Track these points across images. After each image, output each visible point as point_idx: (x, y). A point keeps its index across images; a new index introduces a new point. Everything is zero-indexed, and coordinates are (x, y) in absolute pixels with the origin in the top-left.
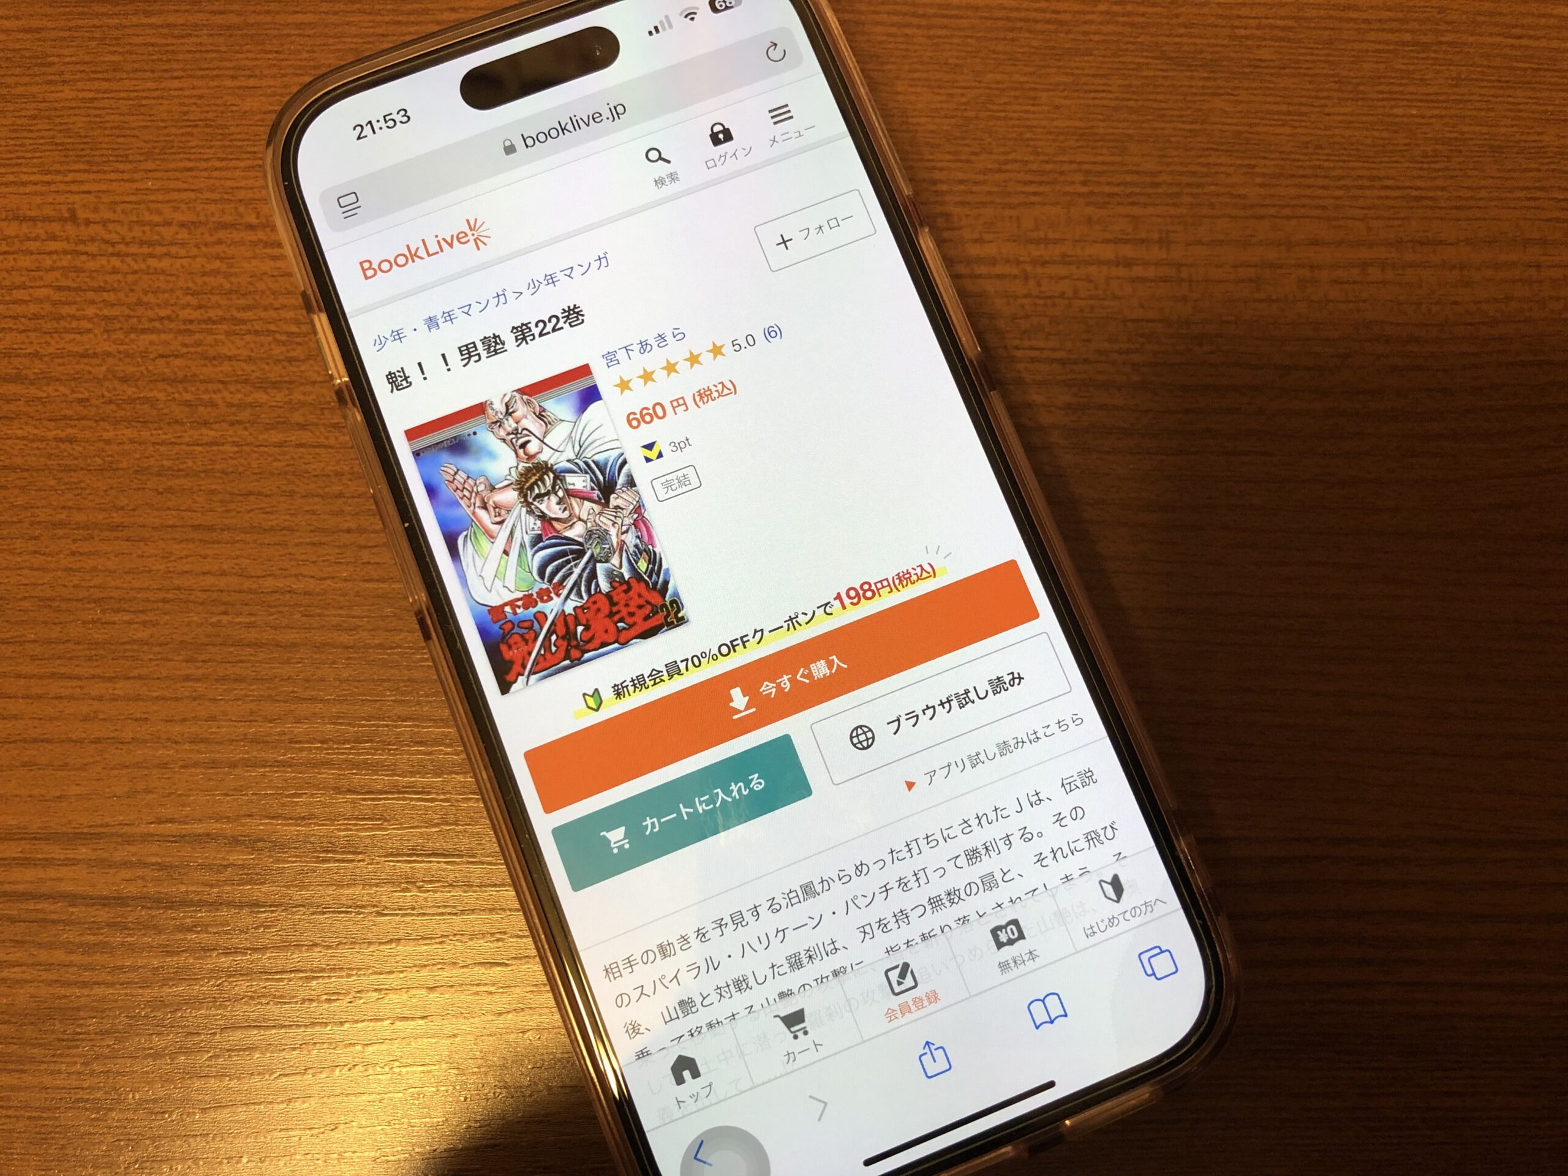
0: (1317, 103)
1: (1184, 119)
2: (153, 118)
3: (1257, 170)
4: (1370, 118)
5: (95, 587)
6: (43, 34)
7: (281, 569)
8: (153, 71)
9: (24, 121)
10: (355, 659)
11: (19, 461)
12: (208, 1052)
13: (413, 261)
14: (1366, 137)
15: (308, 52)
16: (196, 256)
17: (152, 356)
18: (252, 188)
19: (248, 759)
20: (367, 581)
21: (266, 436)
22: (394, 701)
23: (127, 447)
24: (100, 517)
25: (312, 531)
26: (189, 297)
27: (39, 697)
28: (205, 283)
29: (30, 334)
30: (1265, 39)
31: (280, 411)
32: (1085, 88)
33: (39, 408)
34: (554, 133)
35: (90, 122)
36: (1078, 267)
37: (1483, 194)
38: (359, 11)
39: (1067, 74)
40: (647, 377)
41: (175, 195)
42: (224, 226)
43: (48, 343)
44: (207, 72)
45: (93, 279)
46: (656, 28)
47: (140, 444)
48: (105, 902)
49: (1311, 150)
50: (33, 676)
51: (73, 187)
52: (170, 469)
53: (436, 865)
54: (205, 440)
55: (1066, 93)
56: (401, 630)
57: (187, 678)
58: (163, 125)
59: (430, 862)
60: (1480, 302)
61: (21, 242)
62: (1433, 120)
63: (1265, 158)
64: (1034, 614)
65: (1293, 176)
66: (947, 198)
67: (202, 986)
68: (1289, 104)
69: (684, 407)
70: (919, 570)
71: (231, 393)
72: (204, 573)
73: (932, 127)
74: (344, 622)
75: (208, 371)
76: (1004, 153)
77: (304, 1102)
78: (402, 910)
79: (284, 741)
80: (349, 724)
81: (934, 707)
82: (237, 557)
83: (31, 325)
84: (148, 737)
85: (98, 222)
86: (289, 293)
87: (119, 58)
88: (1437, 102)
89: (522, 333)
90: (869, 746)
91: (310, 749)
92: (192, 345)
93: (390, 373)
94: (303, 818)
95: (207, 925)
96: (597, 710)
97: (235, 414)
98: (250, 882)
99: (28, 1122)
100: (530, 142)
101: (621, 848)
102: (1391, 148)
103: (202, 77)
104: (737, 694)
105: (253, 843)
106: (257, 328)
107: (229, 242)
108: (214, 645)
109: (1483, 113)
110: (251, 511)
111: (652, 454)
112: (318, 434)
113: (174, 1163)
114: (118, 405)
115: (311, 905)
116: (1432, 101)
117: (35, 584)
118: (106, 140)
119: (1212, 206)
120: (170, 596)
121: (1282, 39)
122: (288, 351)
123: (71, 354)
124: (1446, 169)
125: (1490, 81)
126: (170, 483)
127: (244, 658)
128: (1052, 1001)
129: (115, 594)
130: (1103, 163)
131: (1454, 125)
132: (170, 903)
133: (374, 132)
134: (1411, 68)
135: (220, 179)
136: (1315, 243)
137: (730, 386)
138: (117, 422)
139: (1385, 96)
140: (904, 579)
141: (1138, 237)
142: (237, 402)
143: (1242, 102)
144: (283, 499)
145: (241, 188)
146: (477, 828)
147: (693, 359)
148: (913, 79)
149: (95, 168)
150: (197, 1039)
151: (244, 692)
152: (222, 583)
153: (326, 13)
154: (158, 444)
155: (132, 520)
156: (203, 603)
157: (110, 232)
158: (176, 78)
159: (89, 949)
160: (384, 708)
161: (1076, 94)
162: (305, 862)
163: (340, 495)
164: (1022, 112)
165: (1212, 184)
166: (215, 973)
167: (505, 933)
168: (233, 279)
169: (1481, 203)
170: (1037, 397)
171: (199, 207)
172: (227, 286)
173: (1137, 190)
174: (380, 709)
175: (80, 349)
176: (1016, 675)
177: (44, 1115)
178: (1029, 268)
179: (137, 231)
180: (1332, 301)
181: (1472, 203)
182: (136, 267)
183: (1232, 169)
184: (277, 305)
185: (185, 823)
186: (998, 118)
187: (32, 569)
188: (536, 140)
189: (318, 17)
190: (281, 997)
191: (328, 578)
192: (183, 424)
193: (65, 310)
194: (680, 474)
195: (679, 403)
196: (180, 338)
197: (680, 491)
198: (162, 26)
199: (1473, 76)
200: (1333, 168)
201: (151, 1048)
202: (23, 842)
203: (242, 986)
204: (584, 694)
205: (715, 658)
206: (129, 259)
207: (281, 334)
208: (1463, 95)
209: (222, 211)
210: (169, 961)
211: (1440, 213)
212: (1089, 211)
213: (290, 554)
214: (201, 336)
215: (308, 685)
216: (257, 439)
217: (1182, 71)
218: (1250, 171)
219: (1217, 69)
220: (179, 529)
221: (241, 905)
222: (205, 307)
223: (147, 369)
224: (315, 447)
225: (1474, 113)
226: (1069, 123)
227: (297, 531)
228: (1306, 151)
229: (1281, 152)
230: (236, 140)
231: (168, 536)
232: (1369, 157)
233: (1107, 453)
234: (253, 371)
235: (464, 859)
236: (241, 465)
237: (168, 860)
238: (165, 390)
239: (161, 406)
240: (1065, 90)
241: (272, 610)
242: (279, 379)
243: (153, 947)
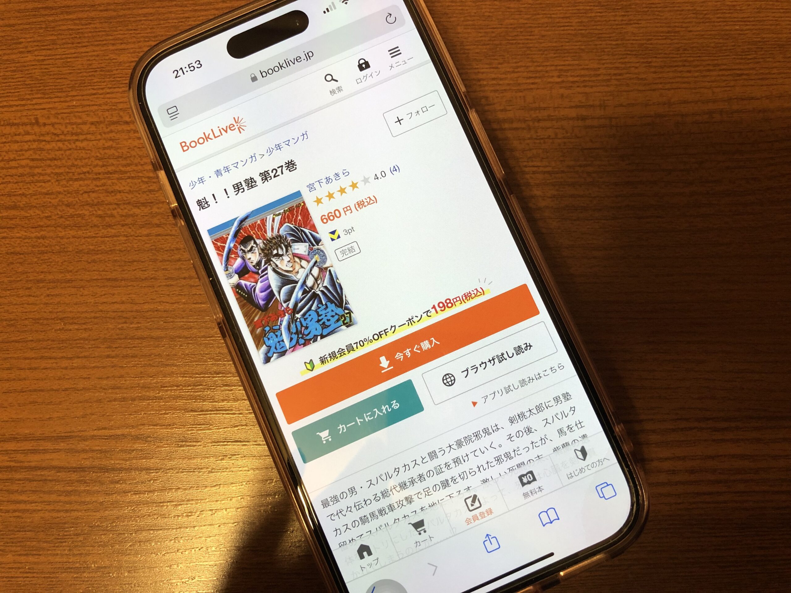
0: (684, 25)
1: (612, 39)
2: (74, 68)
3: (650, 64)
4: (713, 32)
5: (60, 312)
6: (16, 27)
7: (152, 299)
8: (73, 43)
9: (9, 73)
10: (191, 343)
11: (18, 249)
12: (130, 542)
13: (207, 141)
14: (710, 43)
15: (151, 29)
16: (99, 140)
17: (81, 192)
19: (141, 397)
20: (195, 303)
21: (140, 231)
22: (212, 364)
23: (71, 240)
24: (60, 276)
25: (166, 279)
26: (98, 161)
27: (36, 369)
28: (105, 153)
29: (19, 184)
31: (147, 218)
32: (558, 24)
33: (27, 222)
34: (276, 69)
35: (42, 72)
36: (557, 122)
37: (775, 71)
38: (176, 5)
39: (548, 18)
40: (330, 196)
41: (87, 108)
42: (114, 123)
43: (29, 188)
44: (100, 43)
45: (49, 154)
46: (327, 9)
47: (78, 238)
48: (75, 470)
49: (681, 52)
50: (33, 358)
51: (36, 107)
52: (93, 250)
53: (236, 447)
54: (110, 234)
55: (547, 28)
57: (108, 356)
58: (79, 71)
59: (234, 445)
60: (774, 130)
61: (12, 136)
62: (746, 32)
63: (656, 57)
64: (536, 312)
65: (671, 66)
66: (487, 88)
67: (125, 510)
68: (669, 27)
69: (350, 211)
70: (475, 292)
71: (122, 209)
72: (114, 303)
73: (477, 51)
74: (185, 325)
75: (110, 199)
76: (516, 63)
77: (178, 566)
78: (221, 470)
79: (158, 387)
80: (190, 377)
81: (485, 363)
82: (129, 294)
83: (20, 179)
84: (91, 387)
85: (50, 124)
87: (55, 38)
88: (749, 21)
89: (265, 176)
90: (452, 384)
91: (171, 390)
92: (101, 186)
93: (199, 201)
94: (170, 425)
95: (125, 480)
96: (312, 370)
97: (124, 221)
98: (145, 458)
99: (43, 579)
100: (264, 74)
101: (327, 440)
102: (725, 48)
103: (98, 45)
104: (383, 359)
105: (145, 439)
106: (133, 175)
107: (116, 131)
108: (120, 339)
109: (774, 27)
110: (134, 270)
111: (335, 237)
112: (166, 228)
114: (66, 219)
116: (745, 21)
117: (30, 312)
118: (51, 81)
119: (628, 85)
120: (98, 315)
122: (149, 187)
123: (41, 193)
124: (755, 58)
126: (93, 258)
127: (136, 345)
128: (551, 512)
129: (70, 315)
130: (569, 65)
131: (759, 34)
132: (105, 470)
133: (184, 74)
135: (110, 98)
137: (373, 199)
138: (65, 227)
139: (721, 20)
140: (468, 296)
141: (588, 104)
142: (125, 214)
143: (643, 27)
144: (151, 263)
145: (121, 102)
147: (354, 186)
148: (466, 25)
149: (46, 96)
150: (124, 536)
151: (137, 362)
152: (123, 307)
153: (159, 7)
154: (86, 238)
155: (76, 277)
156: (114, 318)
157: (56, 129)
158: (85, 46)
159: (68, 493)
160: (207, 368)
161: (553, 28)
162: (172, 447)
163: (179, 260)
164: (525, 39)
165: (627, 73)
166: (130, 504)
168: (119, 150)
169: (774, 76)
170: (537, 192)
171: (100, 113)
172: (117, 154)
173: (587, 79)
174: (205, 369)
175: (44, 191)
176: (528, 345)
177: (51, 576)
178: (531, 123)
179: (69, 128)
180: (694, 133)
181: (769, 76)
182: (70, 146)
183: (637, 65)
184: (142, 163)
185: (112, 429)
186: (512, 44)
187: (28, 304)
188: (267, 73)
189: (154, 10)
190: (164, 514)
191: (175, 303)
192: (98, 227)
193: (37, 171)
194: (349, 246)
195: (347, 209)
196: (94, 182)
197: (350, 255)
198: (76, 19)
199: (768, 7)
201: (101, 542)
202: (32, 442)
203: (145, 510)
204: (305, 363)
205: (371, 341)
206: (66, 143)
207: (145, 178)
208: (763, 17)
209: (112, 115)
210: (107, 498)
211: (752, 83)
212: (562, 91)
213: (156, 291)
214: (105, 181)
215: (168, 358)
216: (136, 233)
217: (610, 12)
218: (647, 65)
219: (629, 10)
220: (99, 281)
221: (142, 470)
222: (106, 166)
223: (80, 200)
224: (165, 235)
225: (769, 27)
226: (550, 44)
227: (159, 279)
228: (679, 52)
229: (665, 54)
230: (117, 77)
231: (94, 285)
232: (713, 54)
233: (575, 220)
234: (132, 198)
235: (251, 443)
236: (129, 246)
237: (104, 448)
238: (88, 210)
239: (87, 218)
240: (547, 26)
241: (148, 320)
242: (145, 201)
243: (99, 492)
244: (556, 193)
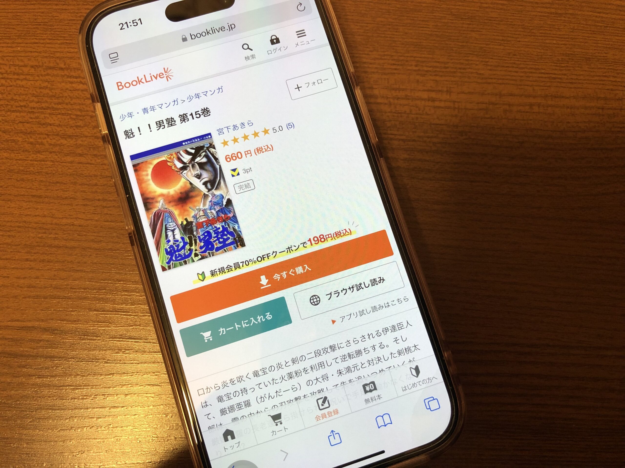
0: (515, 36)
1: (459, 41)
2: (22, 21)
3: (489, 63)
4: (536, 44)
7: (69, 215)
10: (100, 254)
12: (31, 419)
14: (534, 52)
16: (37, 80)
17: (17, 122)
18: (63, 52)
19: (53, 295)
20: (105, 221)
21: (65, 158)
22: (116, 273)
23: (4, 161)
25: (83, 200)
26: (34, 97)
28: (41, 92)
30: (494, 9)
31: (72, 148)
32: (418, 26)
36: (412, 101)
37: (582, 77)
39: (411, 19)
41: (30, 54)
42: (50, 68)
47: (10, 159)
49: (511, 56)
52: (23, 171)
53: (130, 343)
54: (39, 159)
55: (410, 28)
56: (119, 243)
57: (27, 260)
58: (26, 24)
59: (128, 341)
60: (578, 123)
62: (561, 46)
63: (492, 58)
65: (503, 67)
67: (29, 391)
68: (504, 36)
69: (250, 155)
70: (344, 231)
71: (51, 139)
72: (36, 216)
74: (96, 238)
75: (42, 130)
76: (383, 52)
77: (70, 442)
78: (115, 361)
79: (68, 288)
80: (96, 282)
81: (346, 289)
82: (51, 209)
84: (9, 284)
86: (78, 98)
88: (564, 38)
89: (183, 118)
90: (317, 304)
91: (79, 292)
92: (34, 118)
93: (126, 131)
94: (75, 321)
95: (31, 365)
96: (203, 281)
97: (52, 149)
98: (51, 347)
101: (209, 340)
102: (544, 57)
103: (44, 4)
104: (263, 278)
105: (52, 331)
106: (63, 112)
107: (52, 75)
108: (39, 246)
109: (583, 44)
110: (57, 190)
111: (235, 174)
112: (87, 158)
113: (14, 464)
115: (77, 358)
116: (562, 38)
119: (469, 77)
120: (21, 225)
121: (501, 9)
122: (76, 123)
124: (567, 67)
125: (587, 31)
126: (22, 177)
127: (52, 252)
128: (386, 417)
130: (424, 58)
131: (571, 48)
132: (15, 355)
134: (554, 23)
136: (511, 95)
137: (271, 147)
139: (543, 35)
140: (338, 234)
141: (437, 89)
142: (53, 143)
143: (483, 35)
144: (72, 185)
145: (58, 52)
146: (148, 328)
150: (25, 413)
151: (51, 267)
152: (44, 220)
154: (18, 160)
155: (6, 192)
156: (35, 229)
158: (33, 4)
160: (111, 276)
161: (414, 28)
162: (75, 339)
163: (96, 185)
164: (391, 34)
165: (469, 68)
166: (34, 385)
167: (159, 372)
168: (53, 91)
169: (580, 81)
171: (40, 59)
172: (51, 94)
173: (438, 69)
174: (110, 276)
176: (382, 279)
178: (392, 100)
179: (13, 69)
180: (518, 119)
181: (577, 81)
182: (11, 84)
183: (478, 63)
184: (72, 102)
185: (24, 322)
186: (381, 37)
190: (62, 397)
191: (89, 220)
194: (246, 183)
195: (248, 152)
196: (29, 115)
197: (246, 190)
199: (579, 28)
200: (520, 64)
201: (6, 417)
203: (46, 392)
204: (198, 274)
205: (255, 262)
206: (8, 81)
207: (73, 115)
208: (575, 36)
209: (50, 62)
210: (15, 380)
211: (563, 85)
212: (418, 77)
213: (74, 209)
214: (38, 115)
215: (79, 265)
216: (61, 159)
217: (459, 20)
218: (486, 63)
219: (474, 20)
220: (26, 197)
221: (47, 357)
222: (41, 102)
223: (14, 128)
224: (86, 164)
225: (579, 43)
226: (411, 40)
227: (77, 199)
228: (509, 56)
229: (499, 56)
230: (56, 31)
231: (21, 199)
232: (535, 60)
233: (421, 179)
234: (61, 131)
235: (143, 341)
236: (54, 170)
237: (16, 337)
238: (22, 137)
239: (20, 144)
240: (410, 26)
241: (65, 232)
242: (72, 134)
243: (8, 374)
244: (408, 157)
